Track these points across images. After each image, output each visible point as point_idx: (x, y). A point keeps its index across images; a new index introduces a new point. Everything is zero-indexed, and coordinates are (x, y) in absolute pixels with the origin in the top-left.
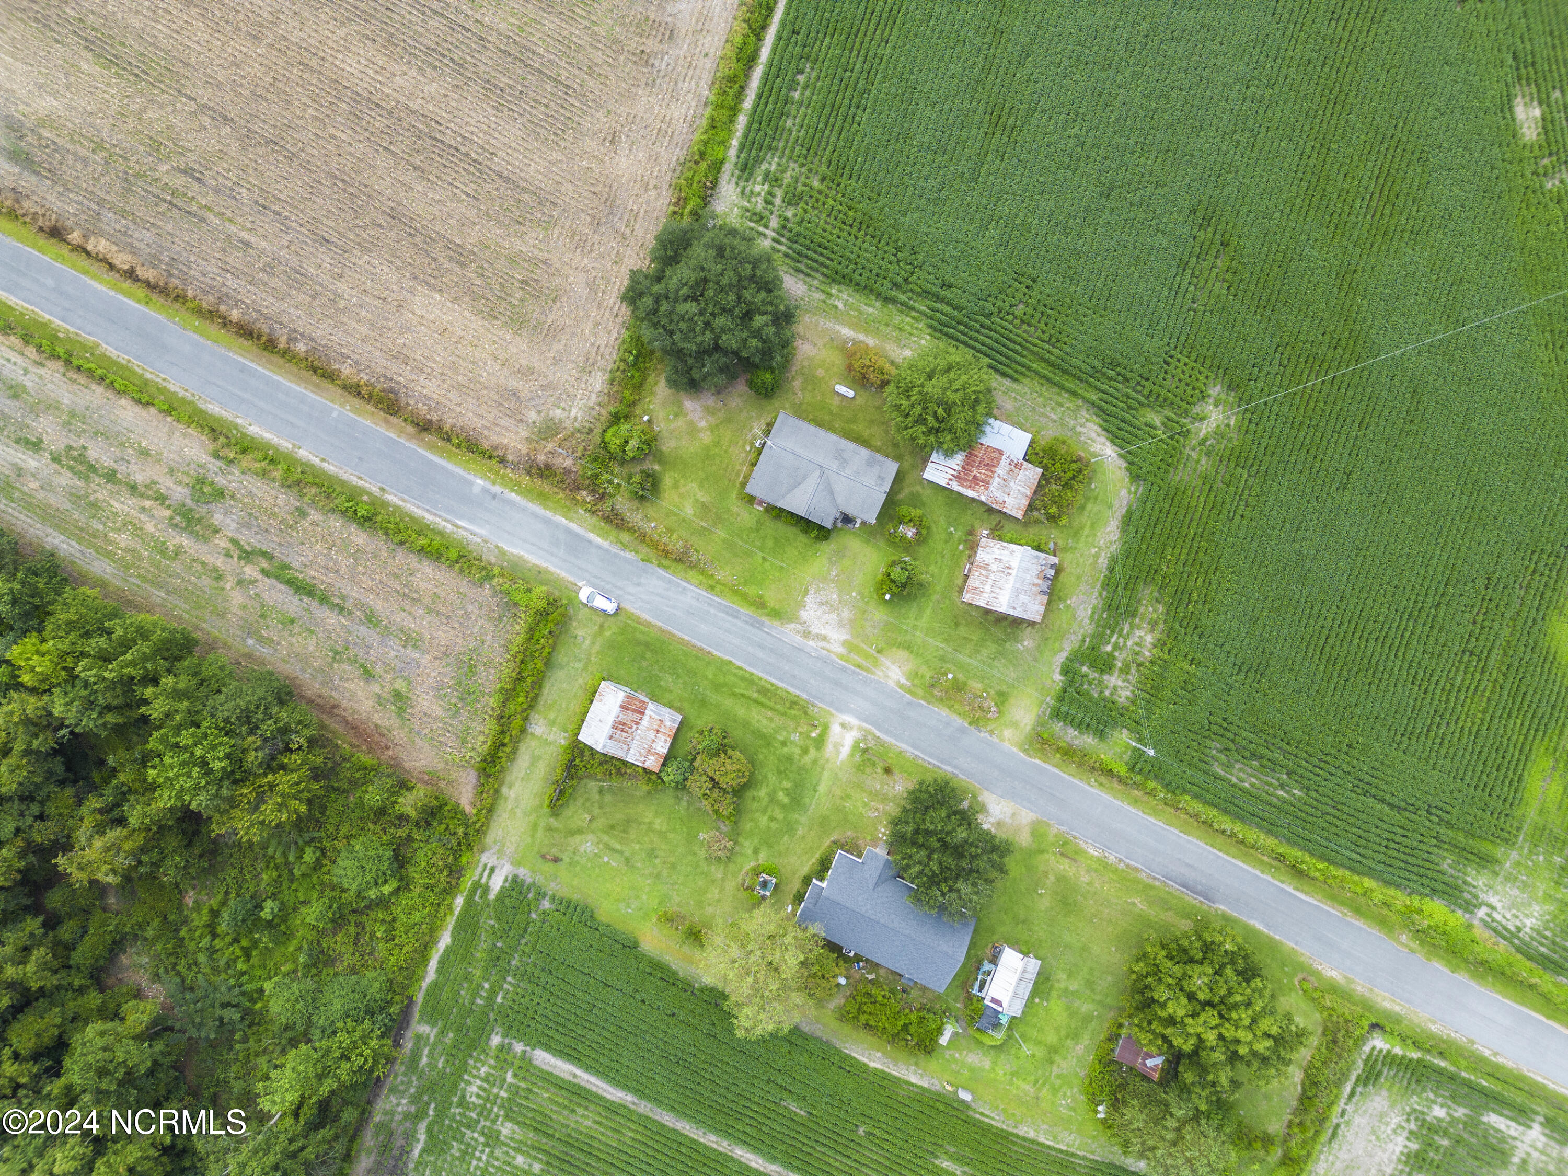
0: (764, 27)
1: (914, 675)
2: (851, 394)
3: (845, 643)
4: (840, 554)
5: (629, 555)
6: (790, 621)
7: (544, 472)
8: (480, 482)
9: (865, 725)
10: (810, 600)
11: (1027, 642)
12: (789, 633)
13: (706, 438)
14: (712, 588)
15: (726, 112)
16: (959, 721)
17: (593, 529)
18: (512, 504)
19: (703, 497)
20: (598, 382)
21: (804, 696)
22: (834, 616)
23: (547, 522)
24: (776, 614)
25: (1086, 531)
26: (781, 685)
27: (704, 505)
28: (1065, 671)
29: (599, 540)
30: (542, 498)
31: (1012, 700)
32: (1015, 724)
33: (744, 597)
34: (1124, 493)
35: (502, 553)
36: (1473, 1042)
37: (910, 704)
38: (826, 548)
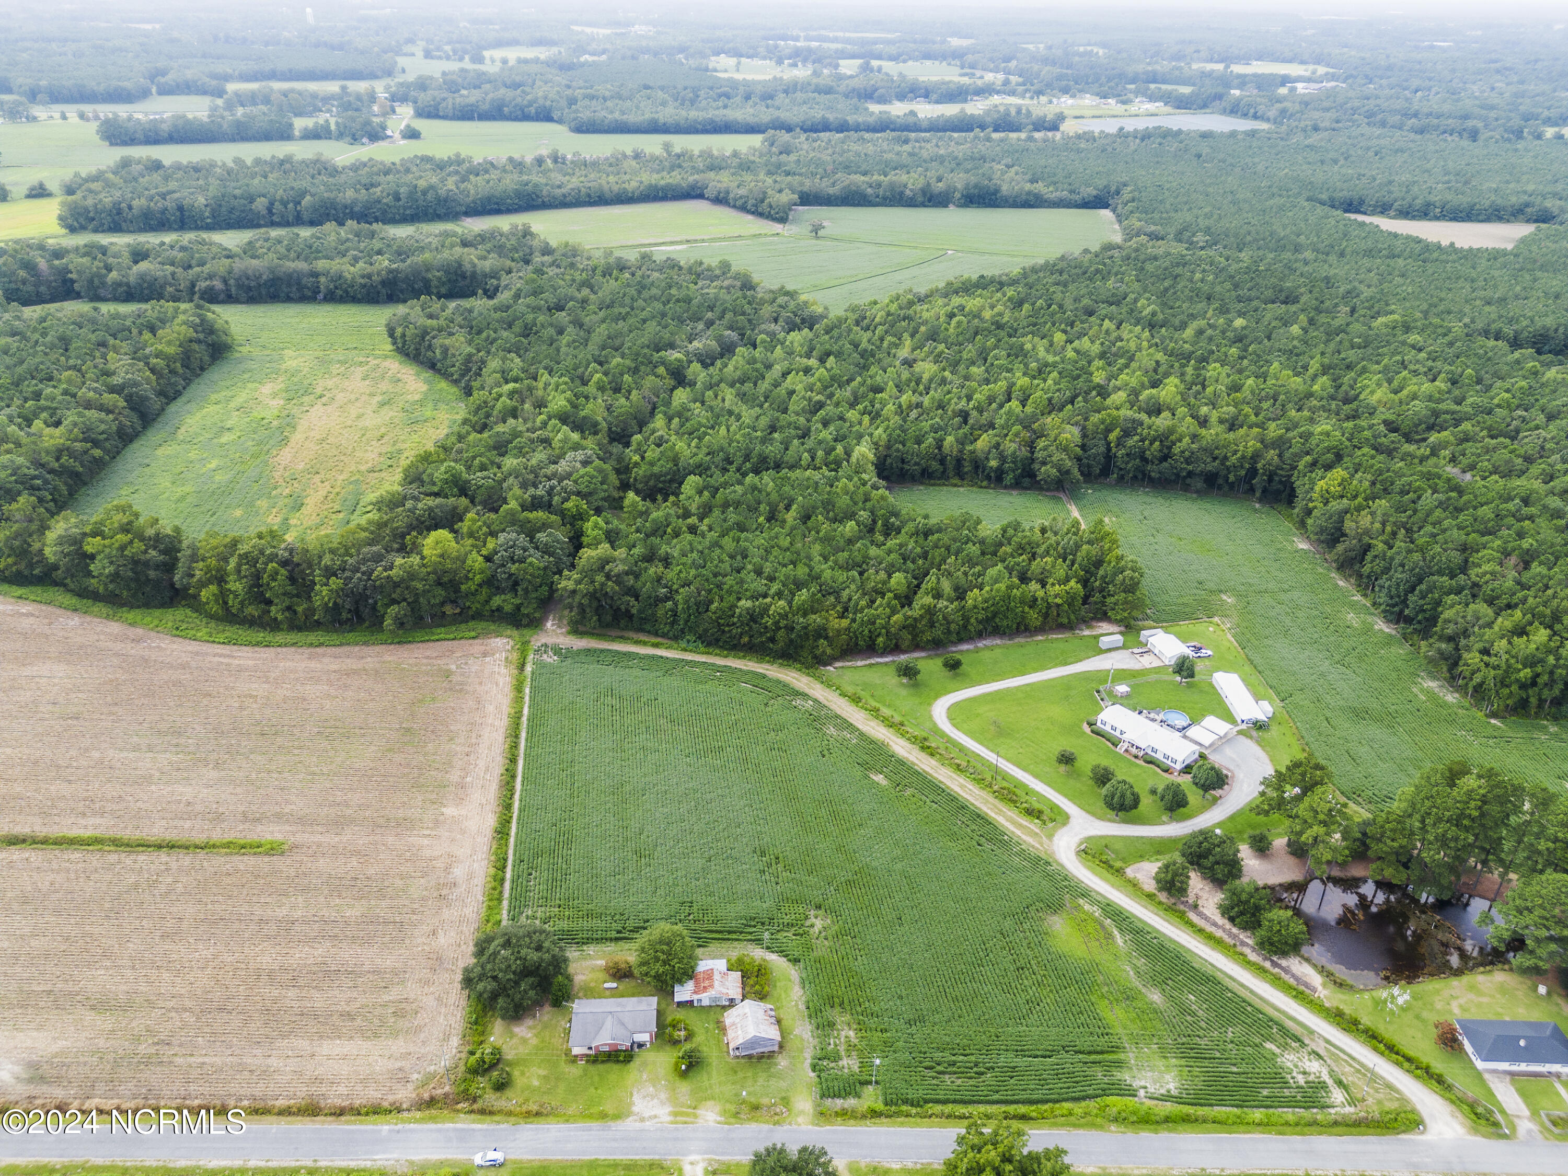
0: (505, 867)
1: (724, 1112)
2: (615, 985)
3: (670, 1114)
4: (645, 1064)
5: (502, 1126)
6: (628, 1116)
7: (431, 1102)
8: (386, 1127)
9: (706, 1156)
10: (636, 1098)
11: (782, 1062)
12: (629, 1125)
13: (534, 1041)
14: (567, 1121)
15: (496, 902)
16: (766, 1127)
17: (474, 1122)
18: (411, 1131)
19: (542, 1072)
20: (455, 1041)
21: (657, 1157)
22: (656, 1101)
23: (439, 1131)
24: (618, 1117)
25: (783, 996)
26: (637, 1157)
27: (545, 1077)
28: (814, 1068)
29: (479, 1126)
30: (433, 1119)
31: (792, 1099)
32: (802, 1112)
33: (591, 1117)
34: (793, 972)
35: (411, 1163)
36: (1203, 1169)
37: (729, 1130)
38: (633, 1065)
